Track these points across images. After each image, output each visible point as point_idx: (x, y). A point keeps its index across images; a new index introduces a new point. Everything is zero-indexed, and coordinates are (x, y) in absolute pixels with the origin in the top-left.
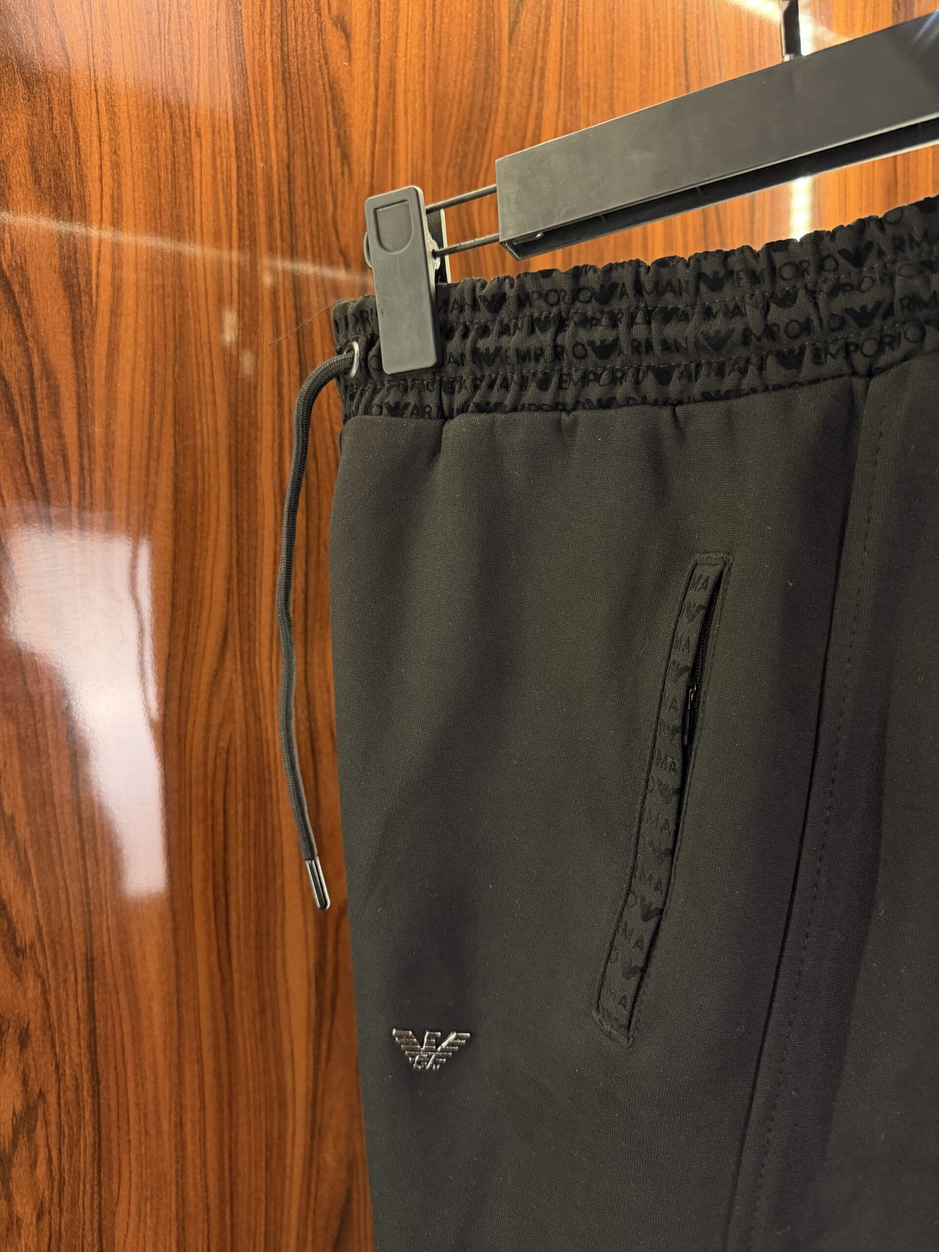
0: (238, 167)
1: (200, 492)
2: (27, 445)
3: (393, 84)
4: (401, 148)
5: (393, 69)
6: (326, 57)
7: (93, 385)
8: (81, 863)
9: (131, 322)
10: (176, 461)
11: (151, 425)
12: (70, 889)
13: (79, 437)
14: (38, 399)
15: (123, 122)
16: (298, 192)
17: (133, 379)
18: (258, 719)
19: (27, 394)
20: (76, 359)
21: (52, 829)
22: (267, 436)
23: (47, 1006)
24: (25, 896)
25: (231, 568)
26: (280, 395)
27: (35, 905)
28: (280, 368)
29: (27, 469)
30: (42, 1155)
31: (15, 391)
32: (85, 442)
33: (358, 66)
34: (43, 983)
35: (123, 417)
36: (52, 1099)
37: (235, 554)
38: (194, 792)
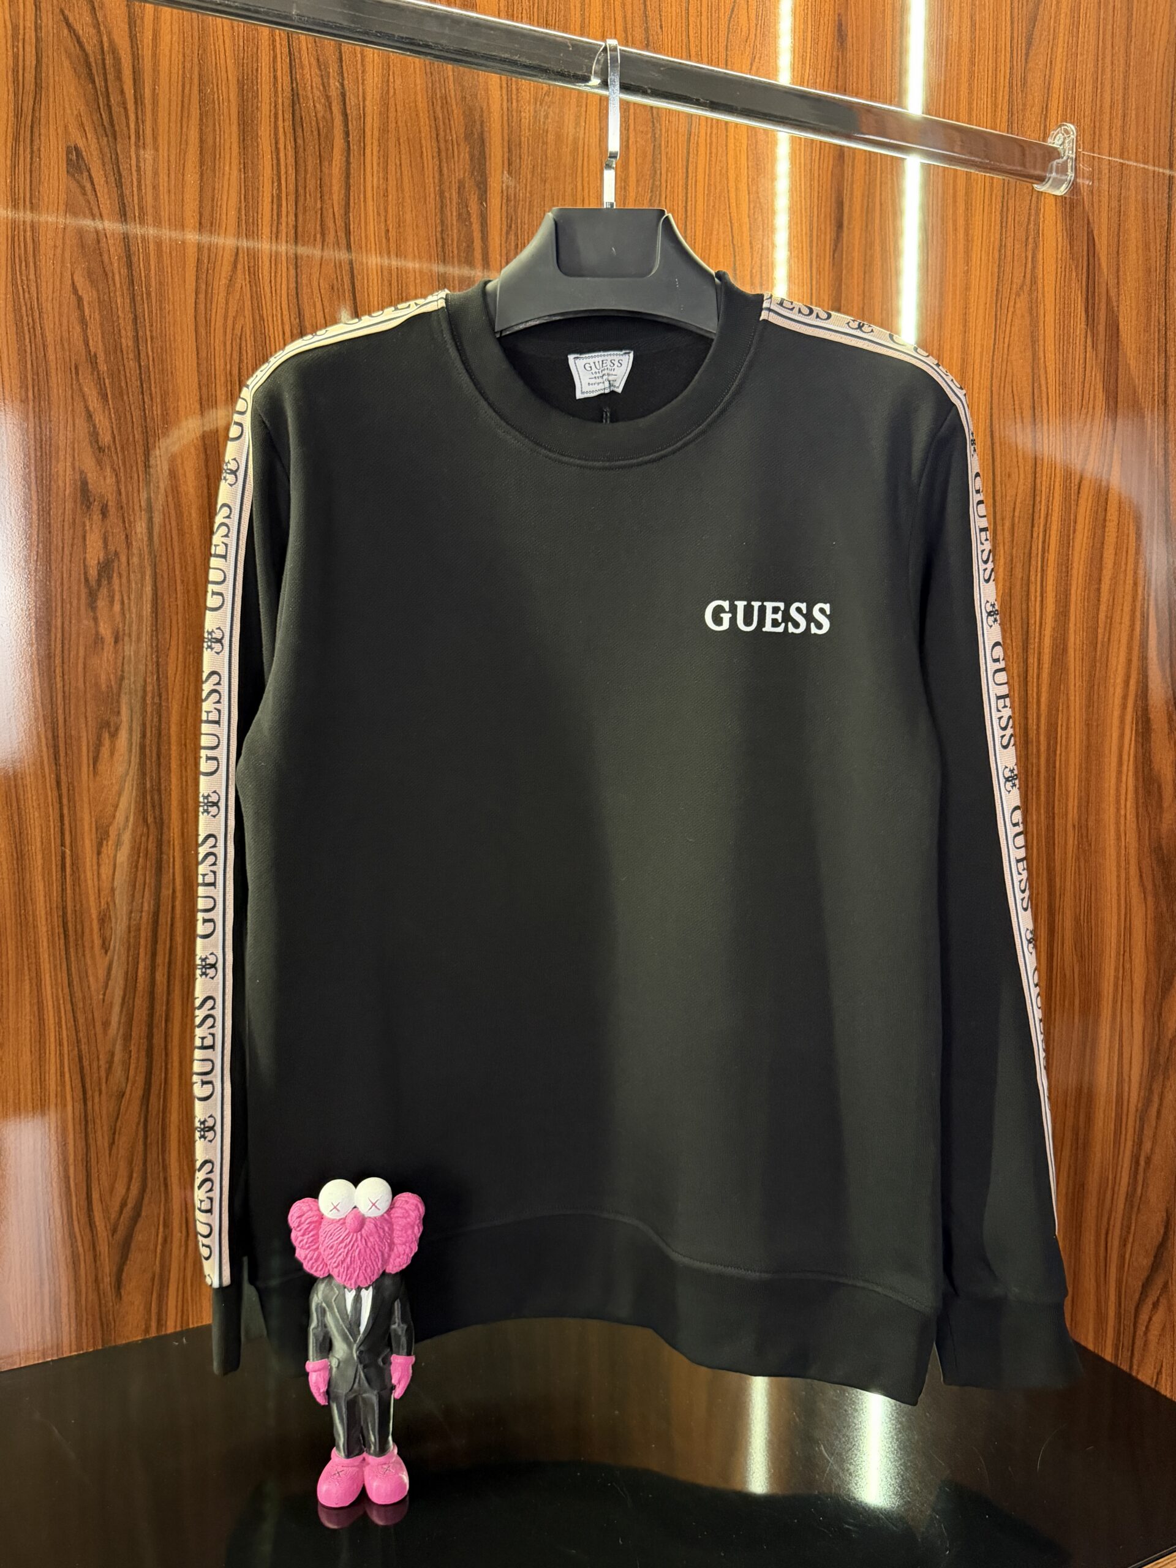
1: (218, 144)
2: (101, 98)
7: (143, 60)
8: (141, 397)
10: (201, 120)
11: (183, 91)
12: (134, 414)
13: (136, 98)
14: (107, 67)
17: (170, 57)
18: (262, 318)
19: (100, 62)
20: (132, 41)
21: (121, 368)
22: (265, 108)
23: (120, 494)
24: (104, 412)
25: (240, 202)
26: (275, 77)
27: (110, 418)
28: (275, 57)
29: (101, 115)
30: (117, 597)
31: (92, 60)
32: (138, 99)
34: (116, 475)
36: (123, 559)
37: (243, 192)
38: (217, 363)
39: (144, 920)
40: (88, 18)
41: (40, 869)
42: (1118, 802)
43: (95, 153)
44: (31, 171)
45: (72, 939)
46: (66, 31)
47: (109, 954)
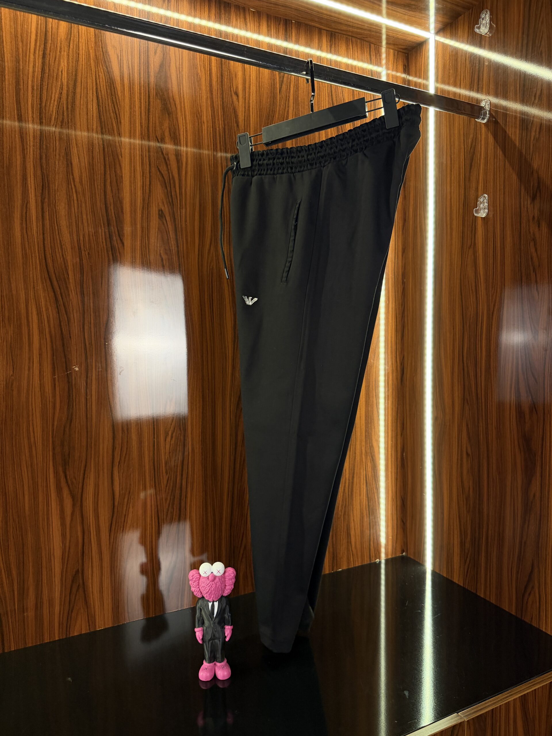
0: (213, 130)
1: (205, 206)
2: (169, 193)
3: (249, 107)
4: (251, 122)
5: (249, 103)
6: (233, 102)
7: (182, 180)
9: (190, 166)
10: (200, 199)
11: (194, 190)
14: (171, 183)
15: (188, 121)
16: (226, 135)
17: (190, 180)
19: (169, 181)
20: (179, 174)
29: (169, 198)
31: (166, 181)
32: (181, 193)
33: (241, 103)
35: (188, 188)
39: (179, 463)
40: (165, 168)
41: (147, 447)
42: (510, 420)
43: (167, 211)
44: (147, 218)
45: (156, 470)
46: (159, 173)
47: (168, 475)
